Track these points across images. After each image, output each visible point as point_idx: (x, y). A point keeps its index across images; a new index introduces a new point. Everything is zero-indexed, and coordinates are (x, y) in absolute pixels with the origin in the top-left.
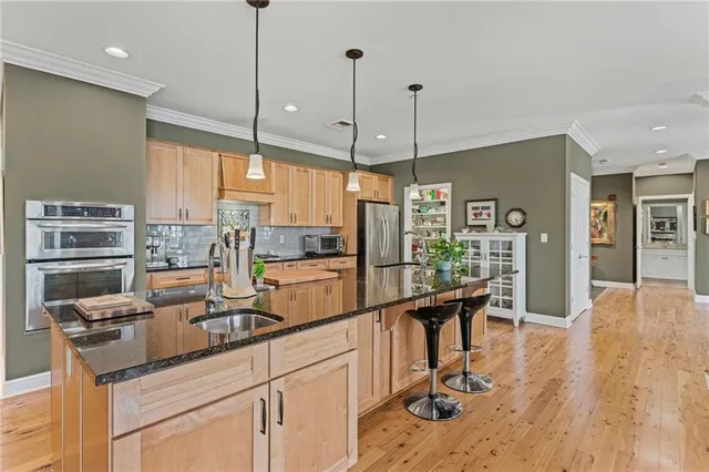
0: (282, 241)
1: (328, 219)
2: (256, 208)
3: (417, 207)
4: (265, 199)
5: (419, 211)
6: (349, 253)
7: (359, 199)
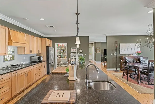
0: (25, 59)
1: (39, 51)
7: (47, 46)
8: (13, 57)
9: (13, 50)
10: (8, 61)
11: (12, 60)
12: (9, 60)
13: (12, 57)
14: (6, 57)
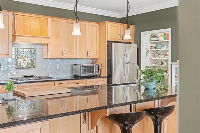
0: (58, 68)
1: (88, 54)
2: (41, 47)
3: (154, 45)
4: (44, 41)
5: (156, 48)
6: (102, 76)
7: (108, 40)
8: (32, 61)
9: (33, 51)
10: (23, 68)
11: (30, 67)
12: (25, 66)
13: (30, 62)
14: (20, 61)
